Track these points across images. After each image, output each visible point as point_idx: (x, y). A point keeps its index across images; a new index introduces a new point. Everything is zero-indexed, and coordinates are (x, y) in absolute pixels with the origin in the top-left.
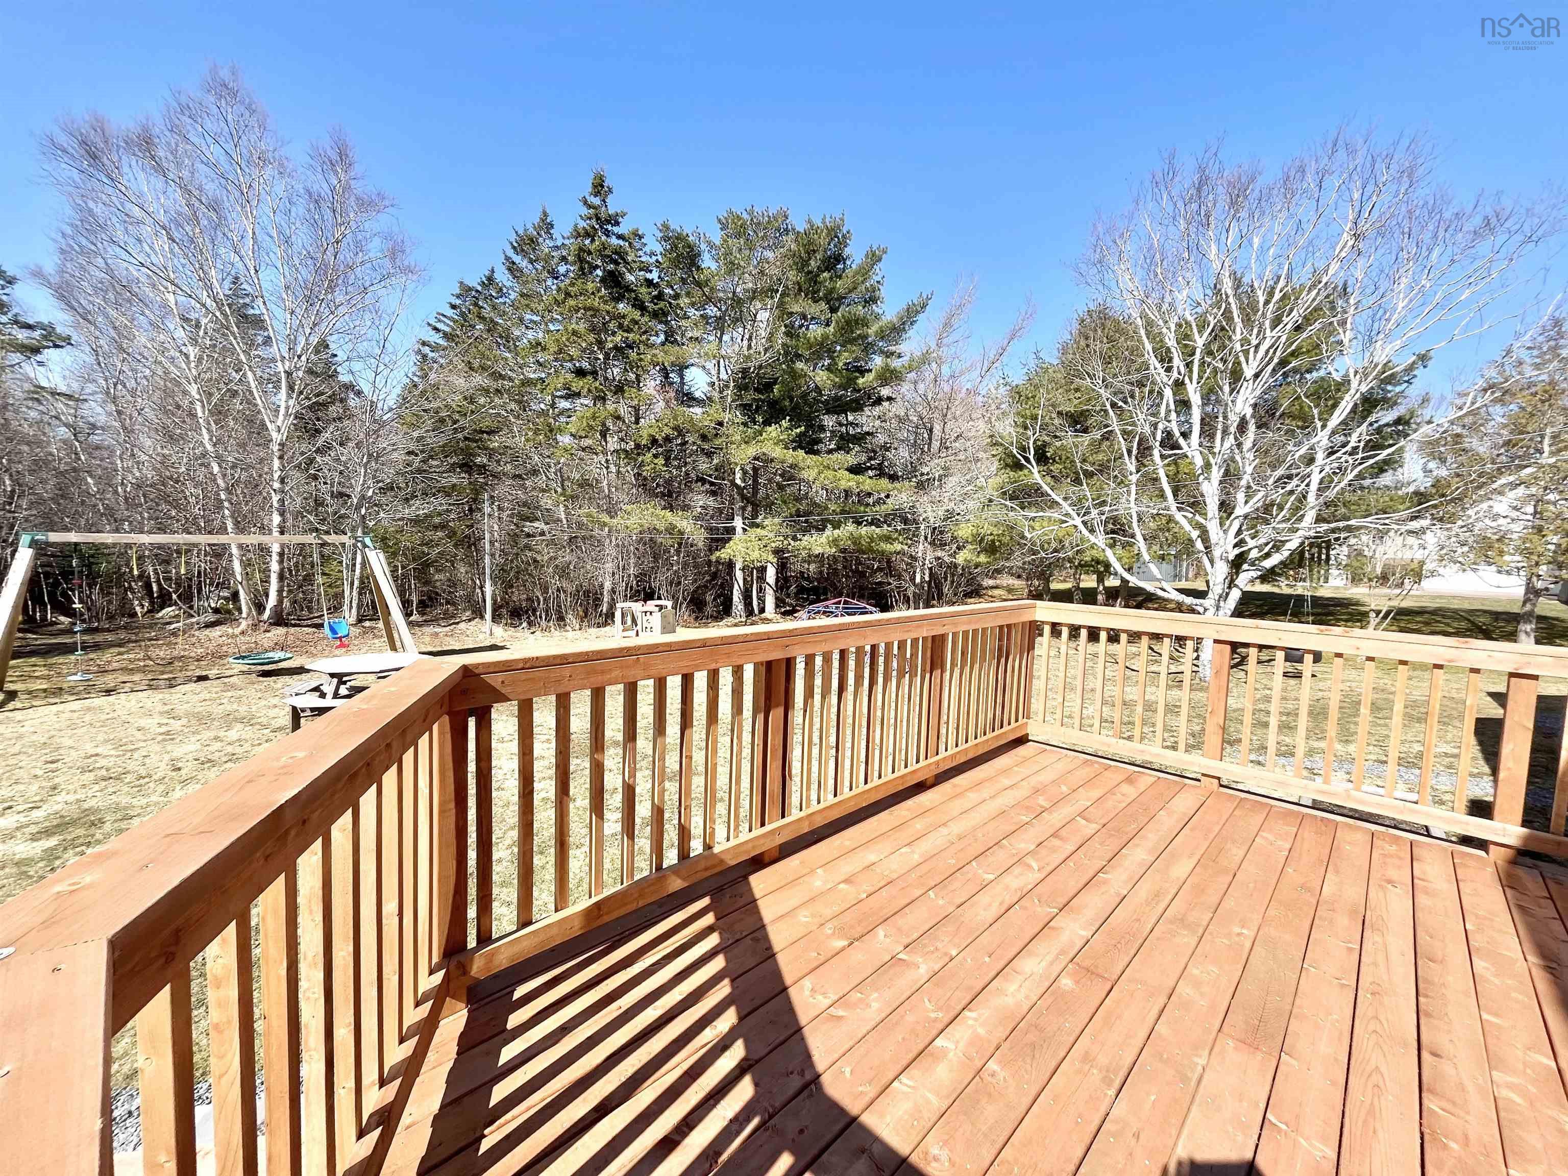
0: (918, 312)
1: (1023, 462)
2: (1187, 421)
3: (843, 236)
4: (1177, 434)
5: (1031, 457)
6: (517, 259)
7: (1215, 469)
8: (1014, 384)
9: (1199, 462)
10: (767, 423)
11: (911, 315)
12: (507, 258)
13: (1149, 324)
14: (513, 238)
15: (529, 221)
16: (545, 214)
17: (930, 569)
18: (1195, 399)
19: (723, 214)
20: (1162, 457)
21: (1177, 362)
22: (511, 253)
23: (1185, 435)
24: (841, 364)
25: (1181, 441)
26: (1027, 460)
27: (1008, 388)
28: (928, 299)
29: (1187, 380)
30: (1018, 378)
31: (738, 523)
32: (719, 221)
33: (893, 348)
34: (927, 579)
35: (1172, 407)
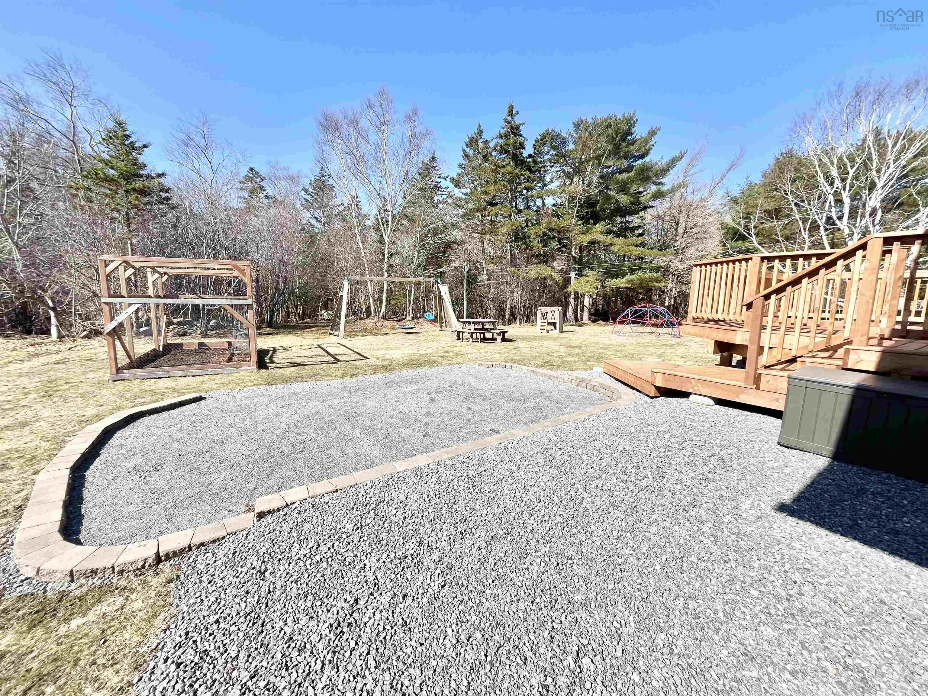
0: (677, 161)
1: (747, 235)
2: (841, 211)
3: (634, 122)
4: (835, 218)
5: (752, 234)
6: (468, 150)
7: (855, 235)
8: (733, 196)
9: (847, 231)
10: (595, 224)
11: (673, 163)
12: (464, 150)
13: (822, 164)
14: (467, 140)
15: (472, 131)
16: (480, 126)
17: (675, 298)
18: (847, 201)
19: (576, 120)
20: (826, 230)
21: (838, 183)
22: (465, 148)
23: (840, 218)
24: (632, 191)
25: (837, 222)
26: (750, 234)
27: (729, 198)
28: (685, 153)
29: (842, 192)
30: (736, 192)
31: (573, 275)
32: (574, 123)
33: (660, 181)
34: (673, 303)
35: (833, 204)
